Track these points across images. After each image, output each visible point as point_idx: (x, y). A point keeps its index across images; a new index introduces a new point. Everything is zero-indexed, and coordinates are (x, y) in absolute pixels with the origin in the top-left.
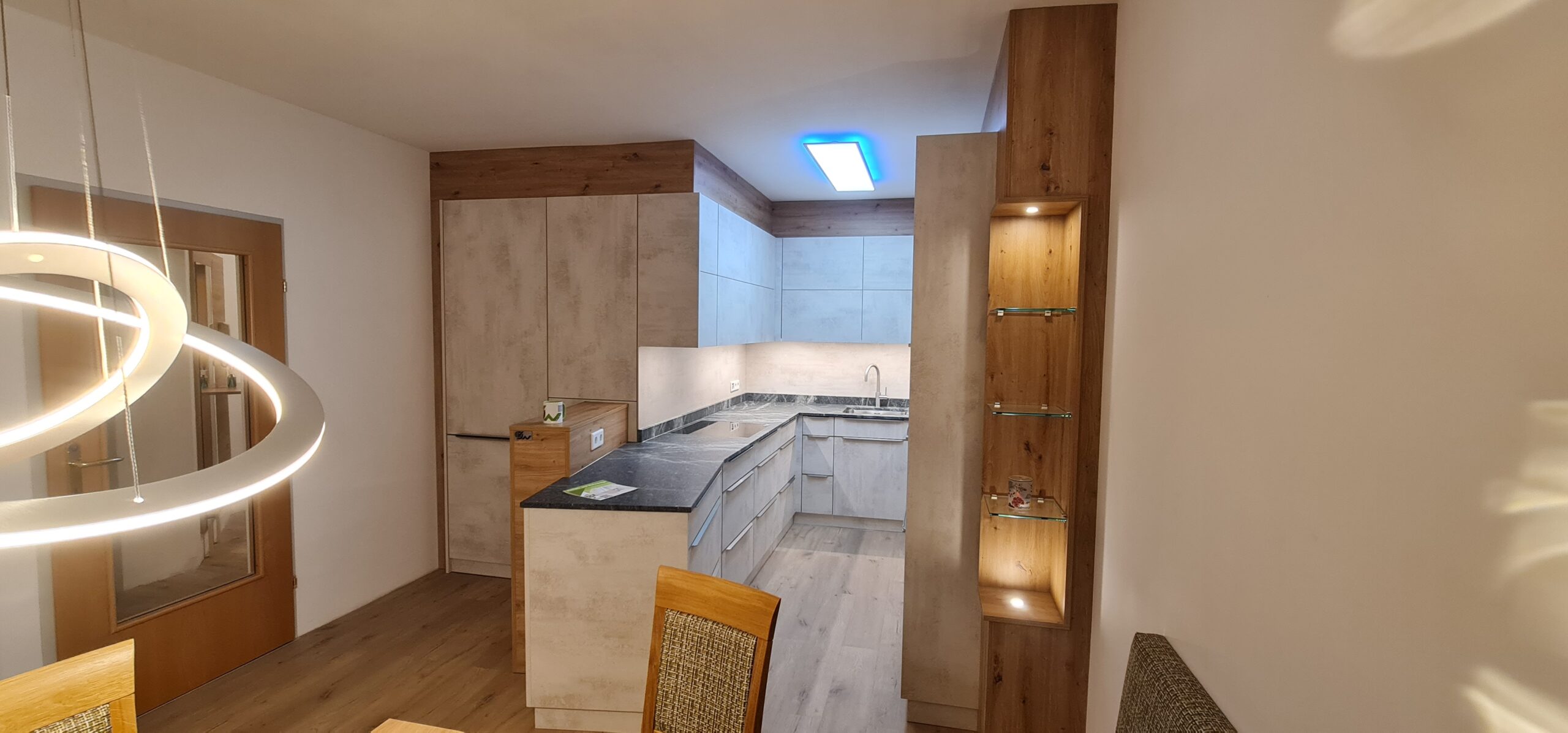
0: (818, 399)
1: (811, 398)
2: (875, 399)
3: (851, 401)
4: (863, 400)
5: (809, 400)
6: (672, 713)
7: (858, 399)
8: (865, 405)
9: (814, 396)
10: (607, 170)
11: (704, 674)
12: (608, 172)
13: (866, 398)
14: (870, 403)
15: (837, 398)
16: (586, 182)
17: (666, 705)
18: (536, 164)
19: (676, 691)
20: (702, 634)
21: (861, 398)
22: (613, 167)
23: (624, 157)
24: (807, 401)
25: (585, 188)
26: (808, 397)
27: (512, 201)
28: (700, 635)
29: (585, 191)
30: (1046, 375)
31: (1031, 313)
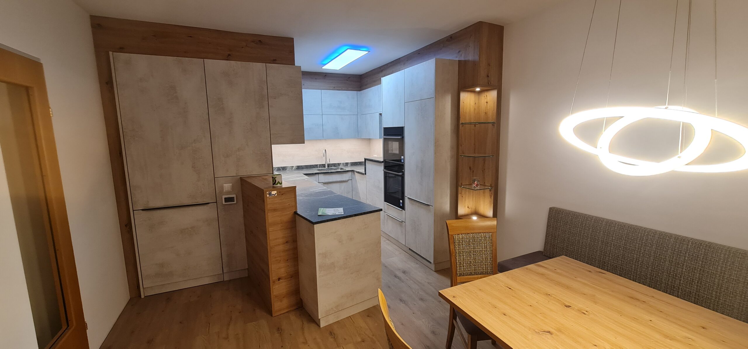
0: (298, 168)
1: (294, 167)
2: (325, 164)
3: (314, 167)
4: (319, 165)
5: (293, 168)
6: (464, 268)
7: (317, 165)
8: (320, 167)
9: (296, 166)
10: (242, 47)
11: (473, 251)
12: (243, 48)
13: (320, 165)
14: (322, 166)
15: (307, 166)
16: (229, 53)
17: (461, 267)
18: (191, 37)
19: (464, 260)
20: (470, 238)
21: (318, 165)
22: (246, 46)
23: (253, 42)
24: (292, 169)
25: (228, 56)
26: (293, 167)
27: (176, 59)
28: (469, 239)
29: (228, 58)
30: (475, 144)
31: (470, 123)
